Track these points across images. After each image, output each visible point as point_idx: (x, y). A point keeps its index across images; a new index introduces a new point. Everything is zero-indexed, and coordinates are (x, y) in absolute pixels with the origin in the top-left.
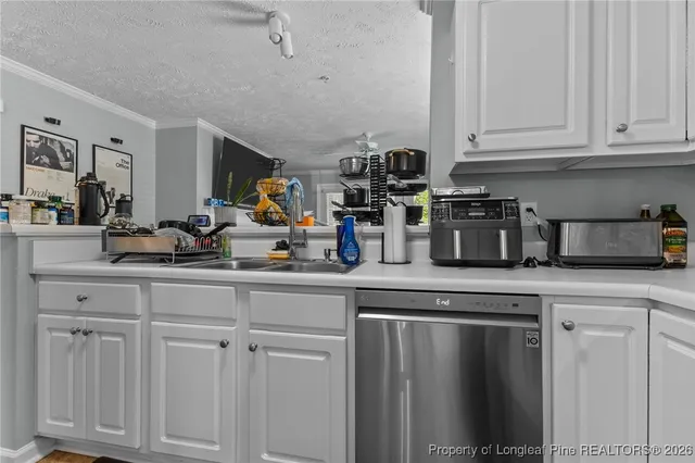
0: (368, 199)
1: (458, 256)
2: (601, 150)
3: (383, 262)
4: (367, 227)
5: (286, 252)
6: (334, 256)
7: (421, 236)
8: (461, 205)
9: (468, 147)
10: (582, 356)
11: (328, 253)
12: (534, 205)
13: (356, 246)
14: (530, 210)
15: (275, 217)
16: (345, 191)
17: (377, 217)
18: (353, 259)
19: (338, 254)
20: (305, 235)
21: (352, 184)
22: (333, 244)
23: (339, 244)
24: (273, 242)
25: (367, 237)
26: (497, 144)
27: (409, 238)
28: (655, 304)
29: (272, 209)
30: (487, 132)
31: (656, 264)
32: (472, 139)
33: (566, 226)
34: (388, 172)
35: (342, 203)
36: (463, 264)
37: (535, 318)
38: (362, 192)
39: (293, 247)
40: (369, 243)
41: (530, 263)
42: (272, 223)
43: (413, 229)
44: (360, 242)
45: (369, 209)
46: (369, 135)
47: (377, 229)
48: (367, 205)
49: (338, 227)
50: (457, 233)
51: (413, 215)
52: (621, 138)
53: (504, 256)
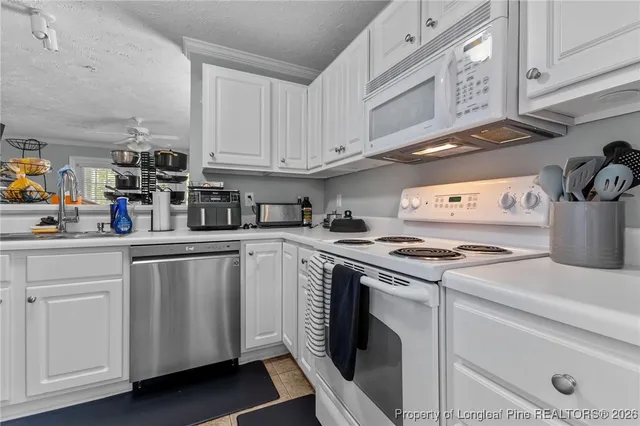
0: (139, 184)
1: (203, 224)
2: (276, 169)
3: (152, 230)
4: (138, 206)
5: (54, 227)
6: (107, 228)
7: (181, 212)
8: (207, 193)
9: (210, 160)
10: (258, 267)
11: (101, 226)
12: (252, 195)
13: (129, 220)
14: (249, 197)
15: (35, 195)
16: (117, 177)
17: (146, 198)
18: (126, 229)
19: (112, 226)
20: (77, 212)
21: (123, 171)
22: (107, 219)
23: (113, 218)
24: (38, 219)
25: (138, 213)
26: (227, 160)
27: (173, 214)
28: (284, 240)
29: (32, 188)
30: (221, 153)
31: (299, 225)
32: (212, 155)
33: (262, 206)
34: (157, 166)
35: (114, 186)
36: (207, 229)
37: (237, 252)
38: (133, 179)
39: (63, 223)
40: (140, 217)
41: (246, 227)
42: (31, 201)
43: (177, 207)
44: (132, 218)
45: (140, 192)
46: (140, 120)
47: (147, 207)
48: (138, 188)
49: (112, 206)
50: (203, 210)
51: (176, 197)
52: (283, 165)
53: (229, 223)
